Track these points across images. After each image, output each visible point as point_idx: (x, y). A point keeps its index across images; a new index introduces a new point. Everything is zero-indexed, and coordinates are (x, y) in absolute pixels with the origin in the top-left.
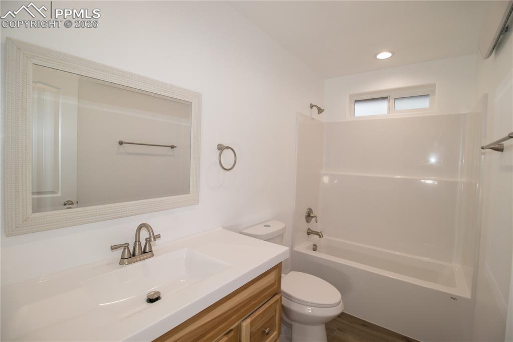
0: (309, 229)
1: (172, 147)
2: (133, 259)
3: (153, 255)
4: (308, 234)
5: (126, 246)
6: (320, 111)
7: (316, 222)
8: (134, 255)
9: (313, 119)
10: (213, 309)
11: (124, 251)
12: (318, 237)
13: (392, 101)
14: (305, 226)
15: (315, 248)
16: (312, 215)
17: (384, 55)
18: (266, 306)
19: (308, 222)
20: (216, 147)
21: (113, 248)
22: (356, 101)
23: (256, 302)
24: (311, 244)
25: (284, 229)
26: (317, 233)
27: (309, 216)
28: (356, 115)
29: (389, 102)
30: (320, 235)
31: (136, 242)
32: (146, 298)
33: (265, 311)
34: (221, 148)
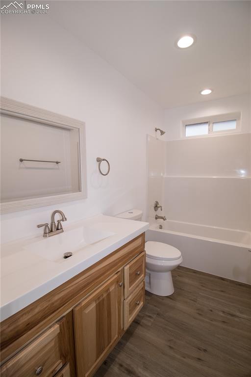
0: (156, 215)
1: (57, 163)
2: (51, 234)
3: (63, 231)
4: (156, 218)
5: (46, 225)
6: (162, 133)
7: (161, 210)
8: (52, 231)
9: (157, 139)
10: (109, 257)
11: (45, 229)
12: (163, 220)
13: (211, 125)
14: (154, 213)
15: (161, 227)
16: (158, 206)
17: (206, 92)
18: (138, 258)
19: (155, 210)
20: (96, 160)
21: (39, 226)
22: (186, 125)
23: (131, 255)
24: (158, 225)
25: (142, 214)
26: (162, 218)
27: (156, 207)
28: (186, 136)
29: (209, 125)
30: (164, 219)
31: (52, 222)
32: (64, 256)
33: (137, 261)
34: (99, 160)
